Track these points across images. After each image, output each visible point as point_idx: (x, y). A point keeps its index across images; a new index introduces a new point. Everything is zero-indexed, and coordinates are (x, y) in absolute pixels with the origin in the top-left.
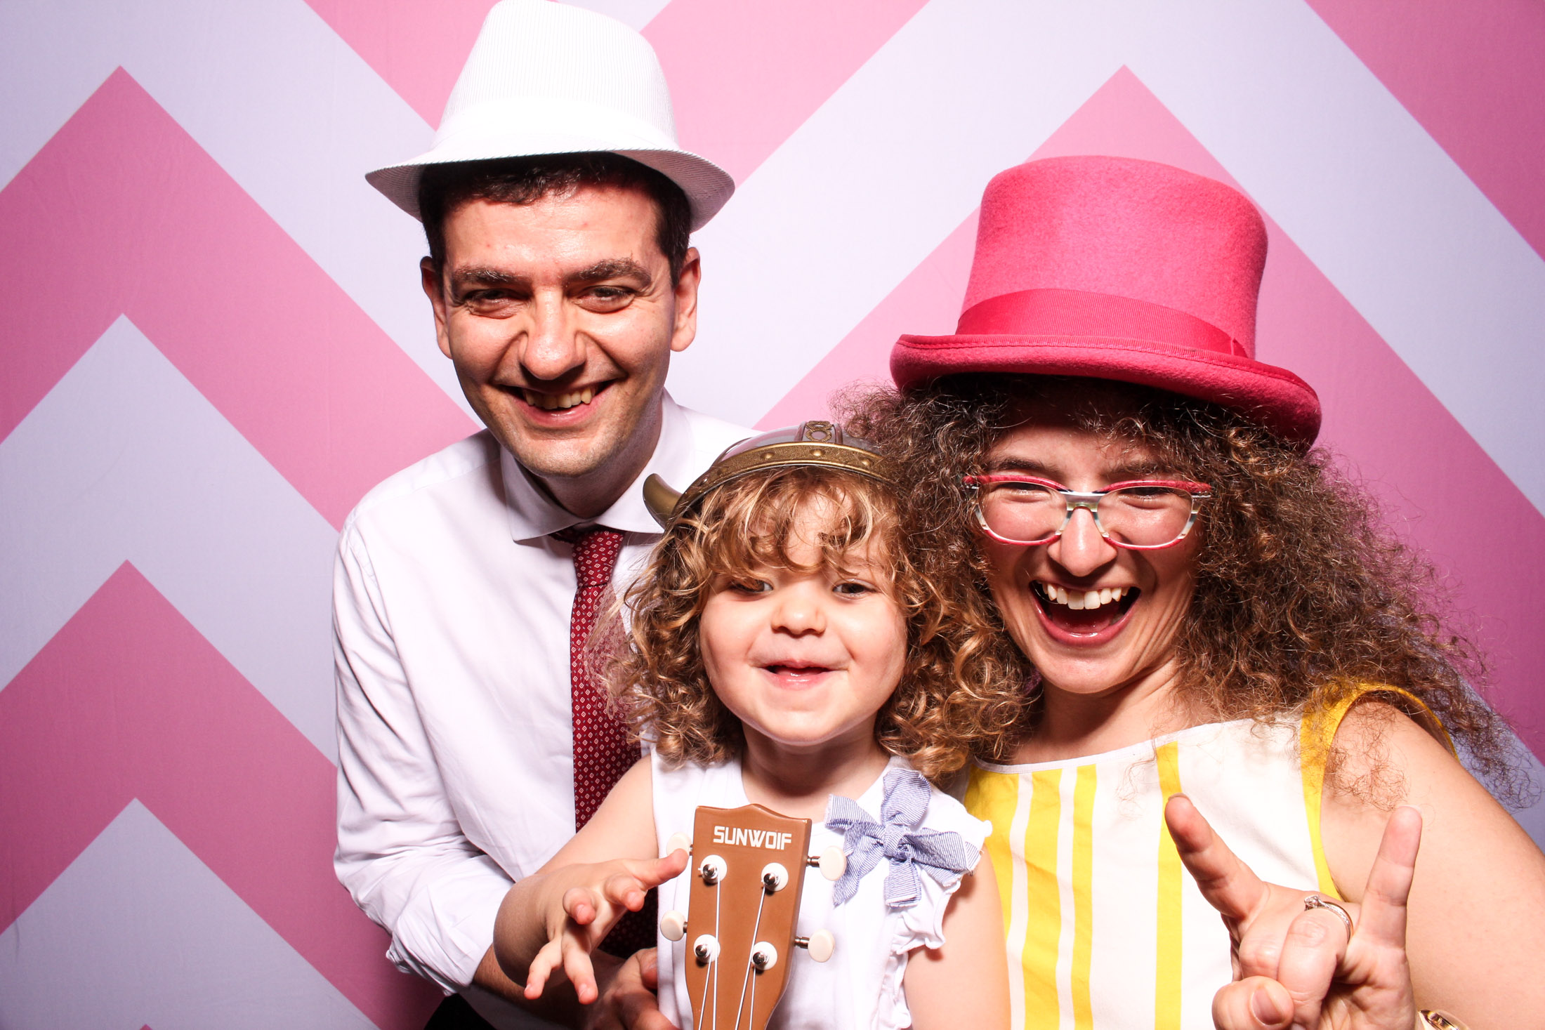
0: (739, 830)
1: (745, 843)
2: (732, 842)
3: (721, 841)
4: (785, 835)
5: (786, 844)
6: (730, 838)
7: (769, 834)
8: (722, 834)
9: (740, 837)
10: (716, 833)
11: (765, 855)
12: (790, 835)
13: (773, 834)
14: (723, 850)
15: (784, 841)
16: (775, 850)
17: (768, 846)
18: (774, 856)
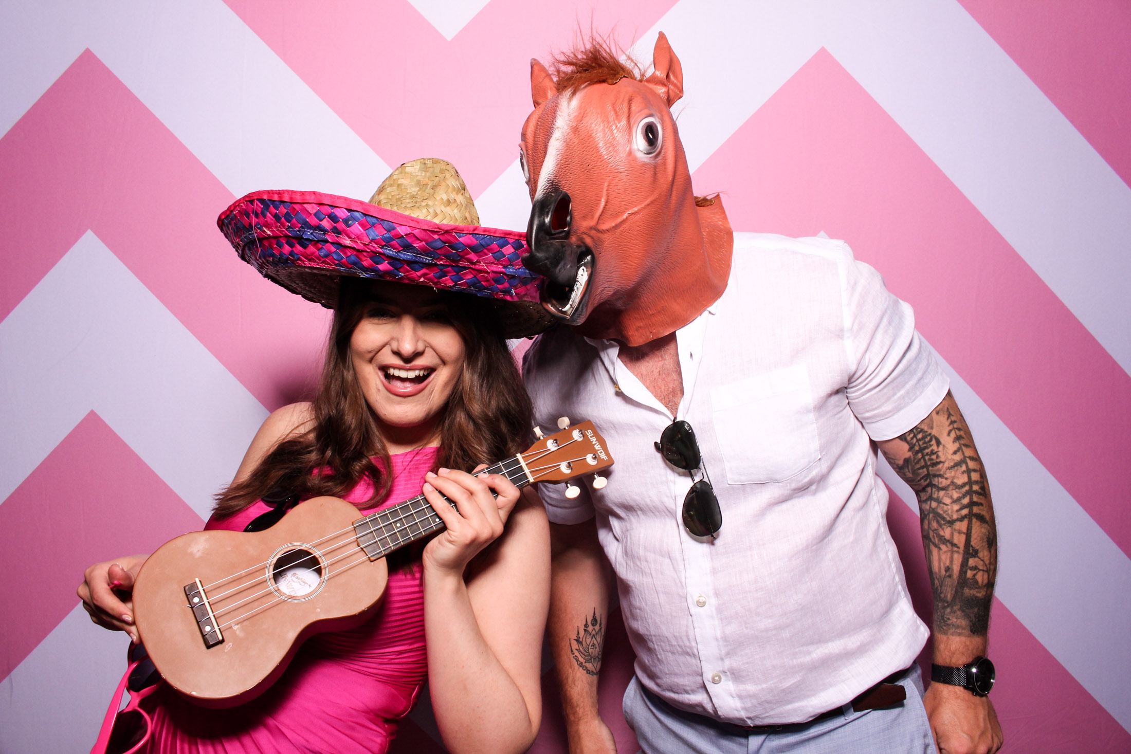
0: (595, 439)
1: (593, 443)
2: (590, 438)
3: (588, 434)
5: (603, 459)
6: (591, 437)
7: (602, 451)
8: (590, 433)
9: (594, 440)
10: (589, 431)
13: (603, 453)
15: (604, 457)
17: (599, 452)
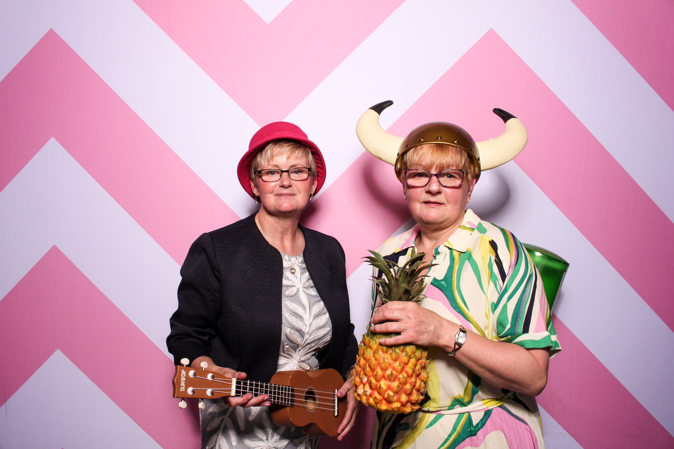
0: (181, 384)
1: (184, 382)
3: (184, 389)
4: (182, 371)
6: (183, 386)
7: (182, 375)
8: (182, 389)
9: (183, 384)
11: (187, 376)
12: (182, 370)
14: (186, 388)
16: (186, 374)
17: (185, 376)
18: (187, 374)
